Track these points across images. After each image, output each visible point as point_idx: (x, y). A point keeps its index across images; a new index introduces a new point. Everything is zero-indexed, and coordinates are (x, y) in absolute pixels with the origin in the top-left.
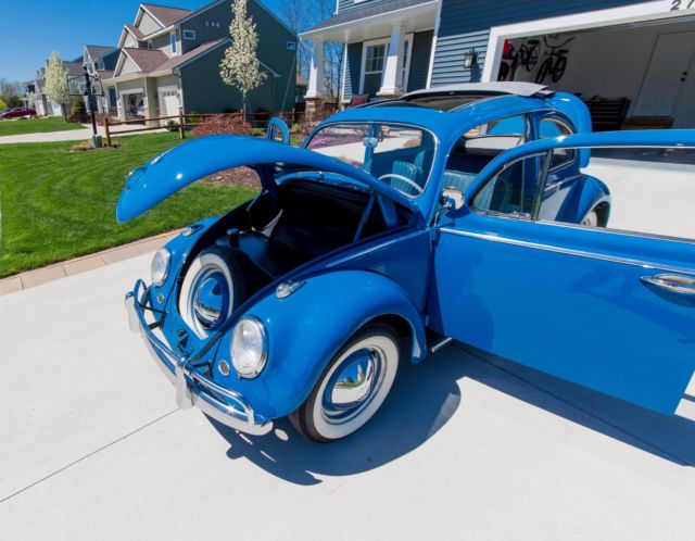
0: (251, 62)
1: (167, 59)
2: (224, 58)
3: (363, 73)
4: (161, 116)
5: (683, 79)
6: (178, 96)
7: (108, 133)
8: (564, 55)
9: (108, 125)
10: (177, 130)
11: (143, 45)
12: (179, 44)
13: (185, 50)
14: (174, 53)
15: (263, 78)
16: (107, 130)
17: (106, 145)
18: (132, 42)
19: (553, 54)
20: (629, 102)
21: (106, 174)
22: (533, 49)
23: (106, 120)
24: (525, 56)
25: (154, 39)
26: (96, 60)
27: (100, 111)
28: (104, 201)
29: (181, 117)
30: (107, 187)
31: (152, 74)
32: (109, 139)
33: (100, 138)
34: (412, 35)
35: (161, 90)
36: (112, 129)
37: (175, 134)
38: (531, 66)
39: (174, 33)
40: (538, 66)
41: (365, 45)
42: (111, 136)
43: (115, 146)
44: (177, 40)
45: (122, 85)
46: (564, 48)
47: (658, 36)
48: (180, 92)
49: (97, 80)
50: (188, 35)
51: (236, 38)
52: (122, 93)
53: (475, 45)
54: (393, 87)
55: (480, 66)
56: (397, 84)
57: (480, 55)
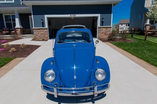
3: (5, 22)
8: (50, 21)
41: (4, 15)
53: (42, 18)
54: (19, 26)
55: (44, 22)
56: (20, 25)
57: (44, 20)
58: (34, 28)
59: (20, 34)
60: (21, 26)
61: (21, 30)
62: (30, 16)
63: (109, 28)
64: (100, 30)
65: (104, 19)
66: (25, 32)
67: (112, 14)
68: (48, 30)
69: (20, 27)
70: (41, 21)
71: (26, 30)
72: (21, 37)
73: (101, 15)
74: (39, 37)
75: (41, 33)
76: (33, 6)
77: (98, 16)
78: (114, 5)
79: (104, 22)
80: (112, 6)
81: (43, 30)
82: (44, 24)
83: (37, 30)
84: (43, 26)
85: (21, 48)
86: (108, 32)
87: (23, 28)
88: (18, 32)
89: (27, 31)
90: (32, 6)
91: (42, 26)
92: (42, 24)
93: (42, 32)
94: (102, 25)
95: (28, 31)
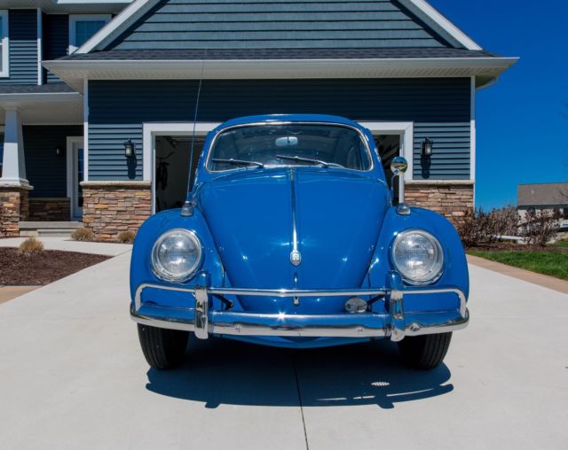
8: (166, 167)
46: (166, 160)
53: (129, 136)
54: (18, 178)
55: (138, 157)
56: (20, 176)
57: (137, 147)
58: (86, 181)
59: (15, 214)
60: (27, 178)
61: (22, 198)
62: (70, 140)
63: (459, 192)
64: (416, 197)
65: (434, 146)
66: (41, 214)
67: (473, 123)
68: (152, 195)
69: (21, 181)
70: (123, 152)
71: (46, 202)
72: (21, 229)
73: (415, 127)
74: (108, 224)
75: (121, 205)
76: (93, 84)
77: (403, 132)
78: (481, 81)
79: (433, 162)
80: (469, 84)
81: (129, 193)
82: (138, 163)
83: (101, 194)
84: (132, 175)
85: (21, 256)
86: (455, 208)
87: (31, 187)
88: (6, 205)
89: (48, 207)
90: (90, 82)
91: (126, 173)
92: (128, 165)
93: (123, 201)
94: (426, 176)
95: (54, 205)
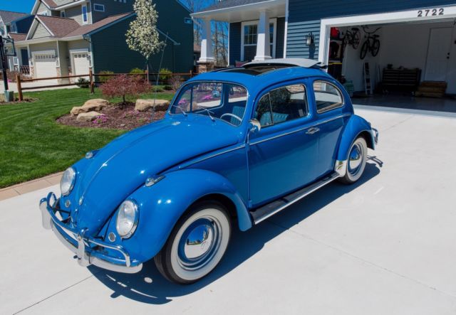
0: (152, 34)
1: (79, 26)
2: (129, 29)
3: (243, 45)
4: (73, 75)
5: (448, 58)
6: (89, 58)
7: (20, 89)
8: (377, 38)
9: (20, 81)
10: (87, 87)
11: (56, 14)
12: (89, 15)
13: (95, 20)
14: (85, 22)
15: (163, 46)
16: (19, 85)
17: (17, 100)
18: (44, 11)
19: (369, 37)
20: (420, 71)
21: (19, 124)
22: (355, 34)
23: (19, 77)
24: (351, 38)
25: (67, 9)
26: (8, 23)
27: (11, 69)
28: (16, 146)
29: (91, 75)
30: (19, 134)
31: (64, 39)
32: (21, 94)
33: (11, 94)
34: (276, 19)
35: (72, 52)
36: (23, 85)
37: (86, 90)
38: (356, 46)
39: (85, 5)
40: (360, 46)
41: (243, 25)
42: (23, 91)
43: (27, 100)
44: (88, 12)
45: (34, 47)
46: (376, 33)
47: (431, 29)
48: (91, 54)
49: (8, 41)
50: (97, 7)
51: (139, 13)
52: (33, 53)
53: (311, 30)
55: (316, 45)
56: (266, 54)
57: (317, 37)
70: (304, 42)
92: (308, 49)
